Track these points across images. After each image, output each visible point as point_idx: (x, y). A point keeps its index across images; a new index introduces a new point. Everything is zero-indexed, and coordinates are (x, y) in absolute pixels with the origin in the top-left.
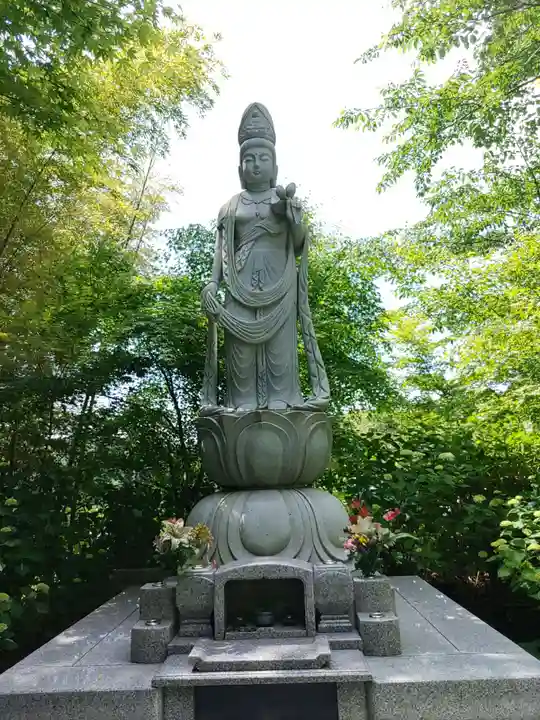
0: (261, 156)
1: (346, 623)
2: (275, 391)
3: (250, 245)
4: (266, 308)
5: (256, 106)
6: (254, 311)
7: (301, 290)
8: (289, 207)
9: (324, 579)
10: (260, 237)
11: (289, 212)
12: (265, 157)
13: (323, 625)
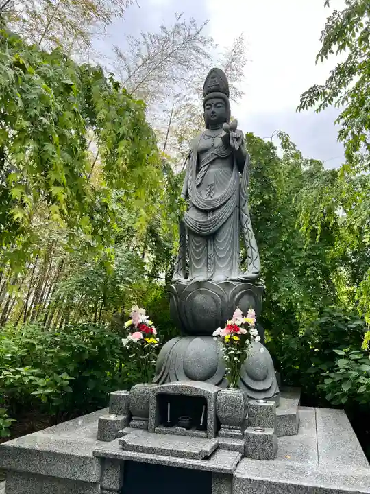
0: (216, 105)
1: (237, 433)
2: (219, 268)
3: (206, 167)
4: (213, 210)
5: (214, 71)
6: (206, 212)
7: (242, 196)
8: (231, 138)
9: (224, 400)
10: (214, 160)
11: (231, 142)
12: (218, 105)
13: (222, 431)
